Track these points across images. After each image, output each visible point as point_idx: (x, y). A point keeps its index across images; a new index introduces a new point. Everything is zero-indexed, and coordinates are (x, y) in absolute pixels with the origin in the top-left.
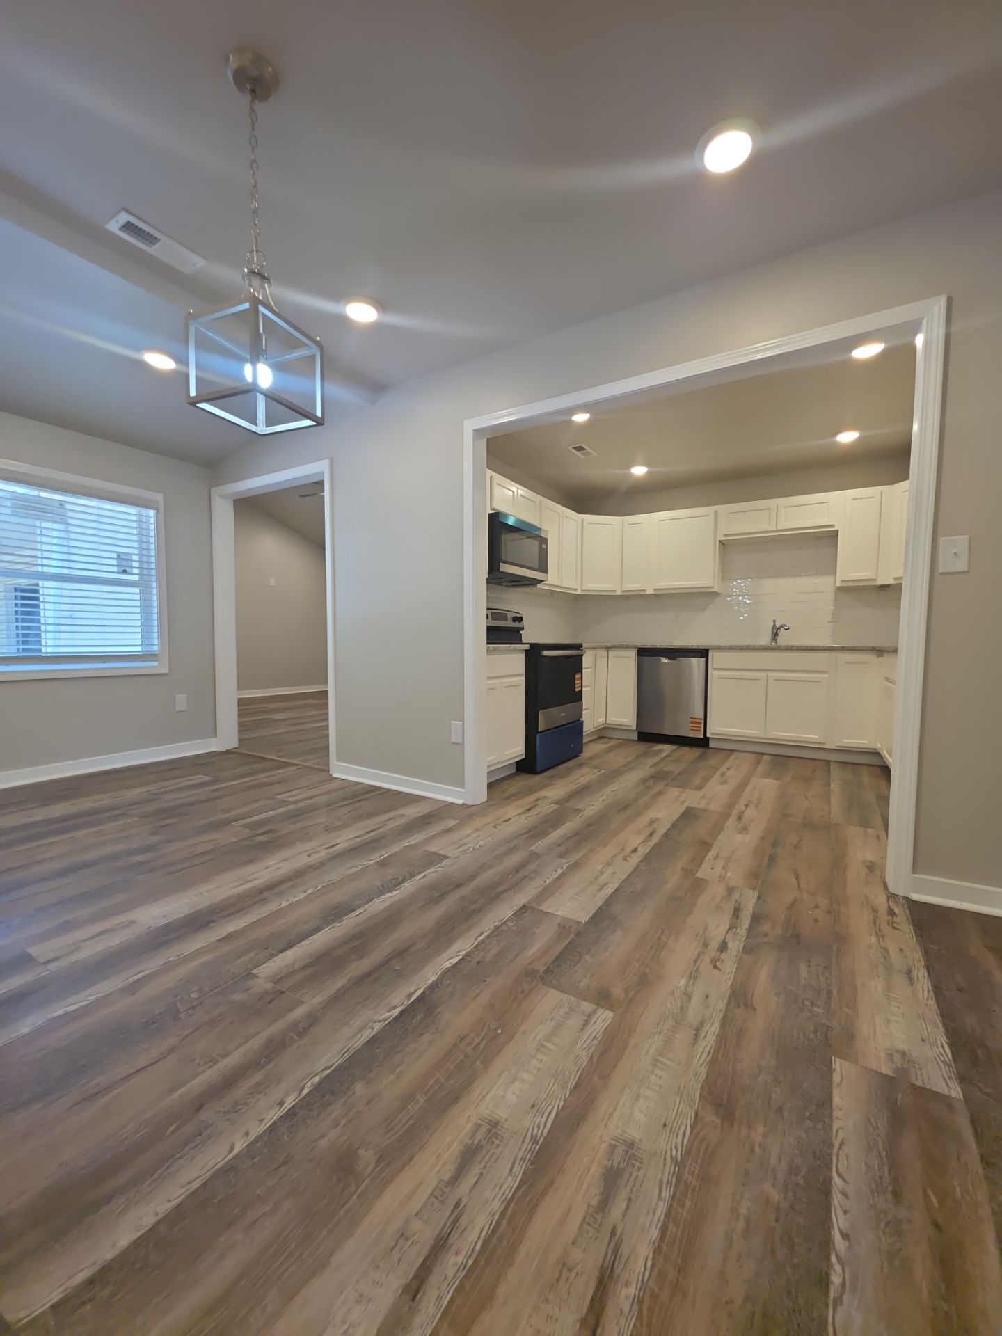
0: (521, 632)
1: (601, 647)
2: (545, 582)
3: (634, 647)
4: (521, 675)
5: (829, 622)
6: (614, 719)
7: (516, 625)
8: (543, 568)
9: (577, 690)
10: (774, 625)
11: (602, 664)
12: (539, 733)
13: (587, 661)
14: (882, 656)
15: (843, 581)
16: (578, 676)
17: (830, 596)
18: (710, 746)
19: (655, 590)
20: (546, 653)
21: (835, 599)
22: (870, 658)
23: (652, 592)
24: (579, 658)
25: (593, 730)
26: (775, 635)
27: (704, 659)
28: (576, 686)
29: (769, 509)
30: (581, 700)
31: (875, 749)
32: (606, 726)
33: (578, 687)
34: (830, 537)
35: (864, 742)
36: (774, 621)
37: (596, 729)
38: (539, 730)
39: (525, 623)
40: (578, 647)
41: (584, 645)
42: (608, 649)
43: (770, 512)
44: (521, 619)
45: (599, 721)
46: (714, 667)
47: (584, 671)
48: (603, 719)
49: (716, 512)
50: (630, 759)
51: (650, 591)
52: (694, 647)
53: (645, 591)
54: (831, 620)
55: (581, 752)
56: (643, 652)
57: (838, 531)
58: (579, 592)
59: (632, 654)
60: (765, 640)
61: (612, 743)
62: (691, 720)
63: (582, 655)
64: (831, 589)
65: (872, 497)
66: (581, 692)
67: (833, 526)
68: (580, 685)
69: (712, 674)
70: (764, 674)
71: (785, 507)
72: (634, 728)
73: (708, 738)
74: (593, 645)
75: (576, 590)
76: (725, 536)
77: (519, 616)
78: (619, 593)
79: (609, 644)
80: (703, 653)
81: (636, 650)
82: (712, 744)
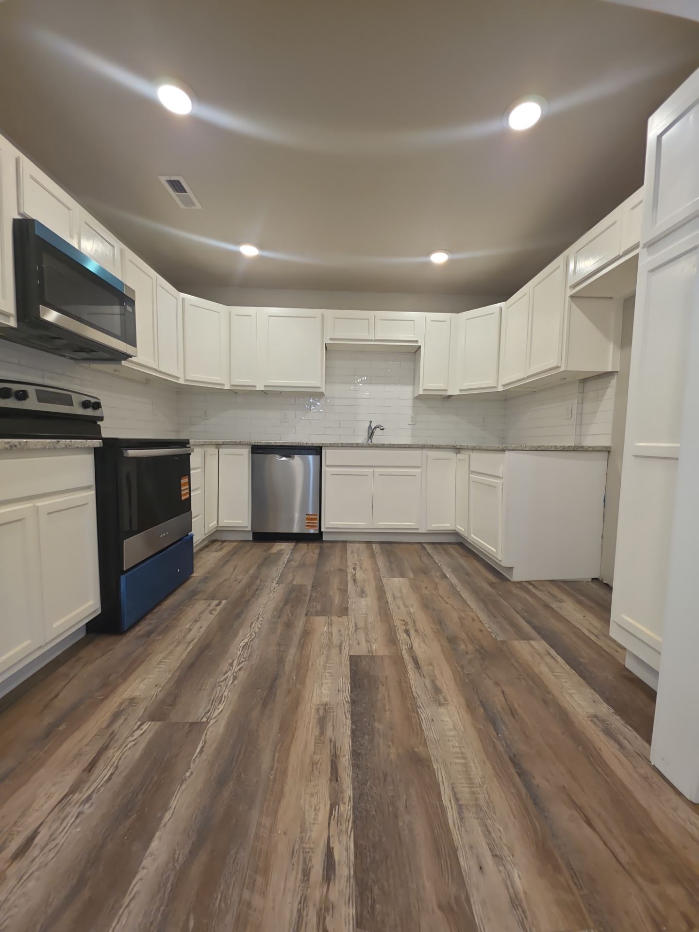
0: (99, 423)
1: (210, 444)
2: (133, 359)
3: (248, 445)
4: (88, 488)
5: (409, 424)
6: (226, 521)
7: (89, 412)
8: (129, 336)
9: (183, 498)
10: (370, 426)
11: (212, 462)
12: (124, 572)
13: (195, 460)
14: (459, 453)
15: (424, 390)
16: (184, 481)
17: (410, 403)
18: (324, 539)
19: (265, 386)
20: (132, 453)
21: (414, 407)
22: (450, 455)
23: (263, 389)
24: (186, 458)
25: (204, 537)
26: (371, 435)
27: (319, 456)
28: (183, 493)
29: (368, 319)
30: (190, 509)
31: (455, 530)
32: (219, 529)
33: (185, 495)
34: (414, 352)
35: (447, 525)
36: (371, 422)
37: (208, 535)
38: (124, 569)
39: (105, 411)
40: (184, 443)
41: (191, 441)
42: (218, 446)
43: (369, 321)
44: (97, 406)
45: (210, 525)
46: (328, 464)
47: (191, 472)
48: (215, 522)
49: (323, 315)
50: (251, 572)
51: (261, 387)
52: (309, 445)
53: (255, 386)
54: (410, 423)
55: (192, 572)
56: (258, 450)
57: (420, 347)
58: (181, 381)
59: (246, 452)
60: (362, 439)
61: (228, 548)
62: (306, 516)
63: (190, 454)
64: (410, 396)
65: (445, 321)
66: (189, 500)
67: (417, 342)
68: (188, 491)
69: (325, 471)
70: (371, 470)
71: (381, 320)
72: (249, 529)
73: (322, 532)
74: (202, 441)
75: (178, 378)
76: (331, 339)
77: (93, 400)
78: (227, 387)
79: (220, 441)
80: (317, 450)
81: (250, 447)
82: (325, 538)
